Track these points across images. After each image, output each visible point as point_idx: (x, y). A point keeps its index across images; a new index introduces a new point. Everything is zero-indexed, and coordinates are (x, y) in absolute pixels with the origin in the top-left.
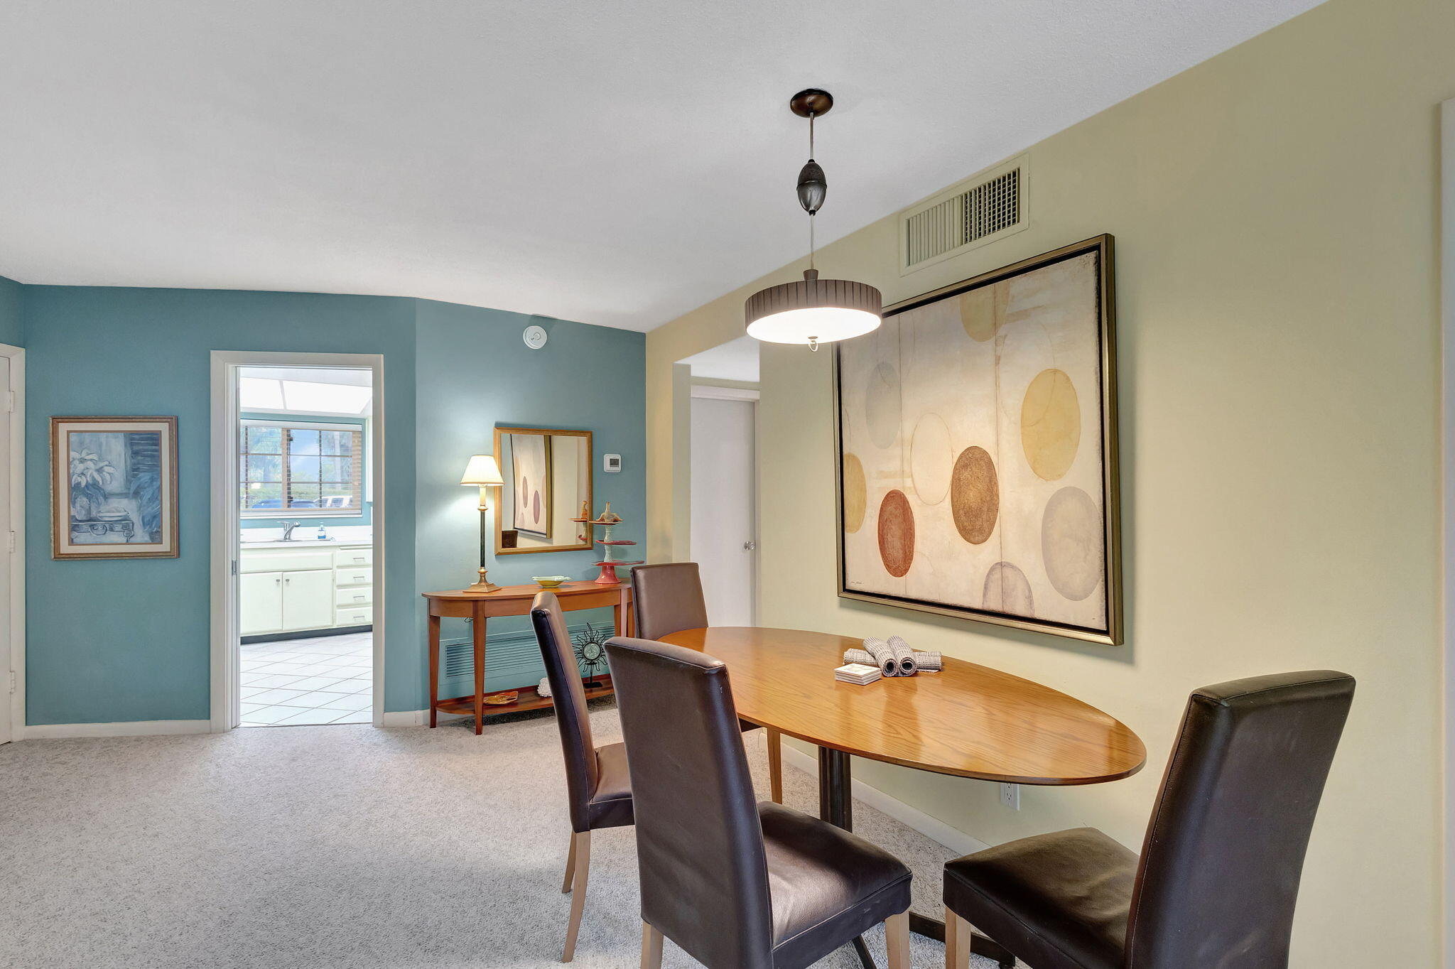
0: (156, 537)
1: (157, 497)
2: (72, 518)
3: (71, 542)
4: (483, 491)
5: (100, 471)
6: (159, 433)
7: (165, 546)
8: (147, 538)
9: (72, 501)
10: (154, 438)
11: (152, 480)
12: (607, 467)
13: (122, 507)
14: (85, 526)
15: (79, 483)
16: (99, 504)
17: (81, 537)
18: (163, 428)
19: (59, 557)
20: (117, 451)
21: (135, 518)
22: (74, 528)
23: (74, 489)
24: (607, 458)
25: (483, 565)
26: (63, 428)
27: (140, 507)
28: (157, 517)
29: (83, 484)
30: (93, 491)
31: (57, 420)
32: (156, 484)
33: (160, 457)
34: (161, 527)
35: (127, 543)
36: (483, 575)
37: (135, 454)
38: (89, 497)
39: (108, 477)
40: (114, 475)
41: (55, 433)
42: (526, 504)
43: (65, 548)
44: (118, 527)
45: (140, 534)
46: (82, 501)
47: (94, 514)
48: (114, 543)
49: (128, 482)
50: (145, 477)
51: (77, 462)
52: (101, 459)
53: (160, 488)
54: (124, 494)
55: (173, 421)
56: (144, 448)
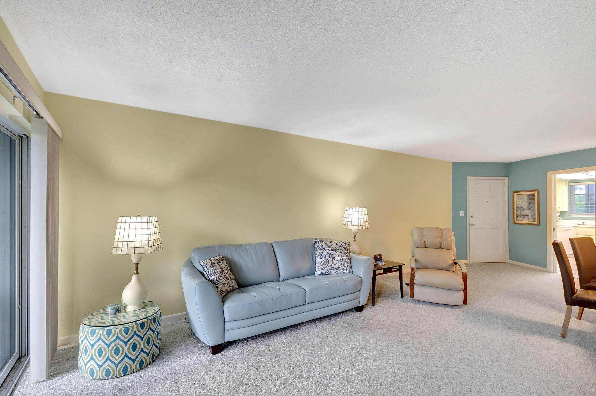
0: (534, 220)
1: (534, 210)
2: (517, 215)
3: (517, 220)
5: (522, 203)
6: (535, 194)
7: (536, 222)
8: (532, 220)
9: (517, 211)
10: (533, 196)
11: (533, 206)
13: (526, 212)
14: (520, 216)
15: (518, 207)
16: (522, 212)
17: (519, 219)
18: (536, 193)
19: (515, 223)
20: (526, 198)
21: (530, 215)
22: (517, 217)
23: (517, 208)
26: (515, 194)
27: (531, 212)
28: (534, 215)
29: (519, 207)
30: (521, 208)
31: (514, 192)
32: (534, 207)
33: (535, 200)
34: (535, 218)
35: (528, 221)
37: (530, 199)
38: (520, 210)
39: (524, 205)
40: (525, 205)
41: (514, 194)
43: (516, 221)
44: (526, 217)
45: (531, 219)
46: (519, 210)
47: (521, 214)
48: (525, 220)
49: (528, 206)
51: (518, 202)
52: (523, 201)
53: (535, 208)
54: (527, 209)
55: (538, 191)
56: (531, 198)
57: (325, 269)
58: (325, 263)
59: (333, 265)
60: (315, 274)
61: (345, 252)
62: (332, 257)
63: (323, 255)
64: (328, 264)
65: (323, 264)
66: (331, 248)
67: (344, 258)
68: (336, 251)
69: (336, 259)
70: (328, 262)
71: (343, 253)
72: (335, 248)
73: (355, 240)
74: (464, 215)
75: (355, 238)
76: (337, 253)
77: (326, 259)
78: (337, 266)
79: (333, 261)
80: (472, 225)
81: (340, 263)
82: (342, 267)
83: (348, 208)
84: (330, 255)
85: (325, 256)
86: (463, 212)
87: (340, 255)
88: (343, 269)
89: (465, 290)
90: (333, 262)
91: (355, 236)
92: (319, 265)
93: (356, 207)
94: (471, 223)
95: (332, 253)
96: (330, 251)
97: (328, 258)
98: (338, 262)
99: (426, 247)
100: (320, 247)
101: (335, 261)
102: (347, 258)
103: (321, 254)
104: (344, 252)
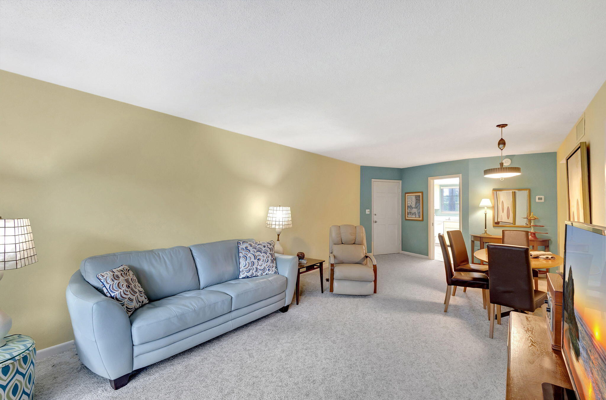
0: (419, 217)
1: (420, 209)
2: (408, 212)
4: (486, 208)
5: (411, 203)
6: (420, 195)
7: (421, 219)
8: (418, 217)
10: (419, 196)
11: (419, 205)
12: (537, 200)
13: (414, 210)
14: (409, 214)
17: (409, 216)
18: (420, 194)
19: (406, 220)
20: (414, 198)
21: (417, 213)
22: (408, 214)
23: (408, 206)
24: (537, 197)
25: (486, 228)
26: (407, 195)
27: (417, 210)
28: (420, 212)
30: (410, 207)
31: (406, 193)
33: (420, 200)
34: (420, 214)
35: (415, 218)
36: (486, 231)
37: (416, 199)
38: (410, 208)
40: (413, 204)
41: (405, 195)
42: (503, 212)
43: (407, 218)
44: (414, 214)
45: (417, 216)
46: (409, 209)
47: (411, 211)
48: (413, 217)
49: (416, 205)
50: (418, 204)
51: (408, 201)
52: (412, 201)
53: (420, 207)
54: (415, 208)
55: (422, 193)
56: (418, 198)
57: (250, 271)
58: (250, 265)
59: (258, 267)
60: (240, 278)
61: (271, 252)
62: (257, 259)
63: (247, 257)
64: (253, 266)
65: (248, 267)
66: (256, 249)
67: (269, 259)
68: (261, 252)
69: (261, 260)
70: (253, 263)
71: (268, 254)
72: (260, 249)
73: (278, 240)
74: (369, 213)
75: (278, 238)
76: (263, 254)
77: (251, 260)
78: (262, 268)
79: (258, 262)
80: (376, 222)
81: (266, 264)
82: (268, 268)
83: (272, 207)
84: (255, 257)
85: (250, 257)
86: (369, 210)
87: (265, 256)
88: (269, 270)
89: (375, 281)
90: (258, 264)
91: (279, 235)
92: (244, 268)
93: (280, 206)
94: (375, 220)
95: (257, 254)
96: (255, 252)
97: (253, 259)
98: (263, 263)
99: (342, 243)
100: (244, 248)
101: (260, 263)
102: (272, 259)
103: (246, 256)
104: (269, 252)
